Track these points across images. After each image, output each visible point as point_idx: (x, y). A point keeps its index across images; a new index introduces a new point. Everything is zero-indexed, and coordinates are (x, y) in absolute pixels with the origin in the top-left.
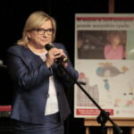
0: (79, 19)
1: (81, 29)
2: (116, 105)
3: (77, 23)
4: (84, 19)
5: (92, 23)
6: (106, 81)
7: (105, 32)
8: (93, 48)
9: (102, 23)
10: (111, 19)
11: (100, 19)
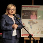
0: (23, 7)
1: (23, 10)
2: (34, 33)
3: (22, 8)
4: (25, 7)
5: (27, 8)
6: (31, 26)
7: (31, 11)
8: (27, 16)
9: (30, 8)
10: (33, 7)
11: (29, 7)
